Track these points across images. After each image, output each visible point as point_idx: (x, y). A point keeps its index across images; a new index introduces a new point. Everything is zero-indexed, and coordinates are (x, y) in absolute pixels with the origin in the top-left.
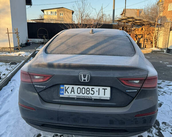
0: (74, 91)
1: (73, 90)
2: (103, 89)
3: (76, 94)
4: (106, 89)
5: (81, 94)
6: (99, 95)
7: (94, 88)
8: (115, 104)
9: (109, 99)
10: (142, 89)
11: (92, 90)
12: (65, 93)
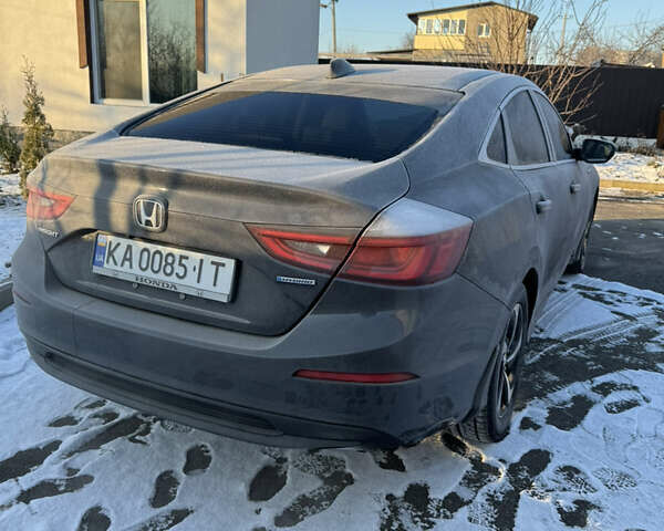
0: (130, 260)
1: (128, 256)
2: (213, 263)
3: (136, 270)
4: (223, 265)
5: (149, 273)
6: (198, 282)
7: (187, 258)
8: (247, 322)
9: (225, 301)
10: (335, 279)
11: (180, 264)
12: (108, 262)
